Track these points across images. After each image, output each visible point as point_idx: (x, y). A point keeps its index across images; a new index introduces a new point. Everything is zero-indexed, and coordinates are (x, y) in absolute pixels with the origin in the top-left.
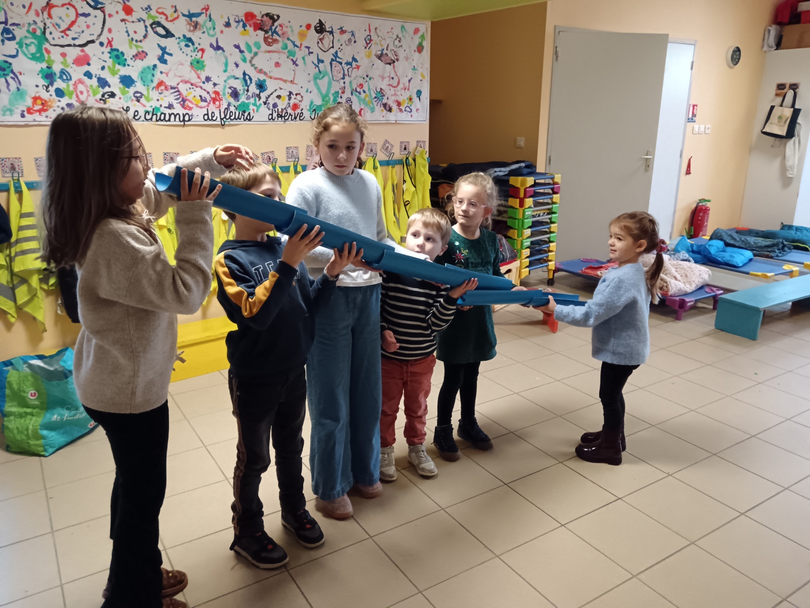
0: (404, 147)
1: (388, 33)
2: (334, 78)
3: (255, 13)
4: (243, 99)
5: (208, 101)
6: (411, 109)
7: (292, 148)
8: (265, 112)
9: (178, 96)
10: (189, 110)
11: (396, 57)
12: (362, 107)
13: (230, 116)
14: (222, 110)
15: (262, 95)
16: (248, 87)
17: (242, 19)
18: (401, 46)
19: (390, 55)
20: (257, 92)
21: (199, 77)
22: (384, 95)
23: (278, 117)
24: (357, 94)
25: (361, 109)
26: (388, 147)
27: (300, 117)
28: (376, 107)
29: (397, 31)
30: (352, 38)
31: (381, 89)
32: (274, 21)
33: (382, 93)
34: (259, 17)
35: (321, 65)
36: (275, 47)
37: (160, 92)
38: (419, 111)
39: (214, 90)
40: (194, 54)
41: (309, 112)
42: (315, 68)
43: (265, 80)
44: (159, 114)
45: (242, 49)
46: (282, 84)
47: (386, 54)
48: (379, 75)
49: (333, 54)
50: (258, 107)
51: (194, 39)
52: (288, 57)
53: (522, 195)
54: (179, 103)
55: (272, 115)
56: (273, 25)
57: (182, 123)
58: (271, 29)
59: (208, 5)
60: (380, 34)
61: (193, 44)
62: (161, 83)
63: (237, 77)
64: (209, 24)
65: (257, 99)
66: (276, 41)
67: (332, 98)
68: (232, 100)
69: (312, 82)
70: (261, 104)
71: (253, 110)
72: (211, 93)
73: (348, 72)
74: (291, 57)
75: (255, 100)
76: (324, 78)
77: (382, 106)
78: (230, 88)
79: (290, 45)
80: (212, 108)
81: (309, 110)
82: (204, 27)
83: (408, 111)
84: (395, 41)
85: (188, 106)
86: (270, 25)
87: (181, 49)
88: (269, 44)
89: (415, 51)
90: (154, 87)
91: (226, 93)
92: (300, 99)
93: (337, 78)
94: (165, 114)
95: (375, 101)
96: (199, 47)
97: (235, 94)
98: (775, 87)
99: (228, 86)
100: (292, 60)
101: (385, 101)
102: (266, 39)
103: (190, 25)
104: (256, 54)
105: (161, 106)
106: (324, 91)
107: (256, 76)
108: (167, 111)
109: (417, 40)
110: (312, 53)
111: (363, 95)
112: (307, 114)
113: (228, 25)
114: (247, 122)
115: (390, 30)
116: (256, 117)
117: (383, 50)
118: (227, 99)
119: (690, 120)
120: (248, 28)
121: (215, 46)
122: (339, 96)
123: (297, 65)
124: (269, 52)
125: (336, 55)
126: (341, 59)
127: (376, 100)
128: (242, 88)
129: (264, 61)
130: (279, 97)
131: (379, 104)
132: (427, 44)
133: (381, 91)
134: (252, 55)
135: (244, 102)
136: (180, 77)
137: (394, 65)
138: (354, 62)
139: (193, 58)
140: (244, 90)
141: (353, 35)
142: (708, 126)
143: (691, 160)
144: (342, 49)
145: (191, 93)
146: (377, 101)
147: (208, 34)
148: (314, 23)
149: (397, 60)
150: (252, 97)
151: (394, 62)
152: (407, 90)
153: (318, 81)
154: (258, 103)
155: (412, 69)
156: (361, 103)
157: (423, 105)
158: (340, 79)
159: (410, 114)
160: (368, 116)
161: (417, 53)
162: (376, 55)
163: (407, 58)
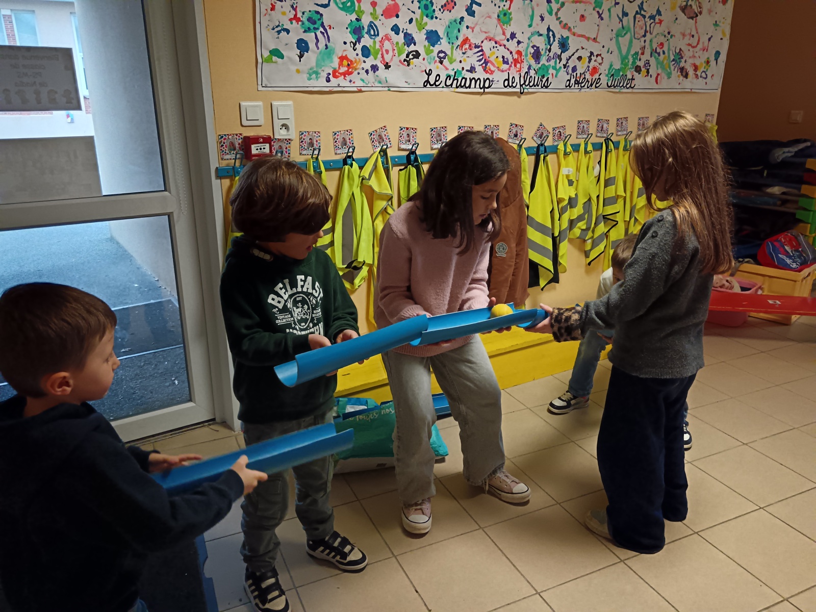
2: (636, 36)
4: (543, 60)
5: (510, 63)
6: (706, 75)
7: (584, 122)
8: (563, 76)
9: (481, 57)
10: (490, 74)
11: (699, 10)
12: (660, 71)
13: (530, 82)
14: (523, 75)
15: (563, 55)
16: (551, 46)
19: (694, 7)
20: (559, 52)
21: (504, 34)
22: (682, 58)
23: (575, 84)
24: (657, 55)
25: (658, 74)
27: (596, 84)
28: (673, 72)
31: (680, 49)
33: (681, 55)
35: (625, 19)
37: (464, 51)
38: (713, 78)
39: (517, 49)
40: (502, 5)
41: (607, 78)
42: (619, 23)
44: (460, 79)
46: (584, 43)
47: (691, 5)
48: (681, 33)
49: (639, 6)
50: (558, 71)
52: (594, 9)
54: (481, 65)
55: (569, 80)
57: (482, 90)
62: (466, 40)
63: (541, 33)
65: (558, 61)
67: (631, 60)
68: (532, 62)
69: (614, 40)
70: (560, 67)
71: (552, 74)
72: (514, 53)
73: (650, 27)
74: (597, 9)
75: (556, 62)
76: (627, 35)
77: (679, 71)
78: (533, 47)
80: (514, 72)
81: (607, 75)
83: (704, 78)
85: (490, 70)
89: (719, 2)
90: (458, 45)
91: (529, 53)
92: (601, 61)
93: (638, 35)
94: (466, 79)
95: (673, 65)
97: (537, 55)
99: (531, 45)
100: (598, 12)
101: (682, 64)
104: (563, 5)
105: (463, 69)
106: (624, 51)
107: (560, 32)
108: (469, 76)
110: (618, 3)
111: (662, 57)
112: (604, 80)
114: (544, 90)
116: (554, 83)
118: (528, 61)
122: (638, 58)
123: (602, 19)
124: (577, 2)
125: (641, 7)
126: (645, 11)
127: (674, 62)
128: (544, 47)
129: (571, 12)
130: (579, 58)
131: (676, 69)
133: (679, 52)
134: (559, 5)
135: (544, 64)
136: (486, 33)
137: (696, 20)
138: (657, 15)
139: (501, 9)
140: (546, 49)
145: (494, 53)
146: (674, 64)
149: (701, 13)
150: (553, 58)
151: (697, 16)
152: (705, 50)
153: (620, 38)
154: (558, 66)
155: (714, 24)
156: (659, 66)
157: (718, 70)
158: (641, 37)
159: (705, 81)
160: (665, 83)
161: (721, 4)
162: (680, 7)
163: (710, 11)
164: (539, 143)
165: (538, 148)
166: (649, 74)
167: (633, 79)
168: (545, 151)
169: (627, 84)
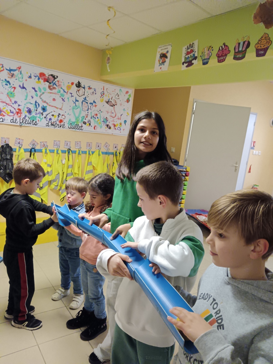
0: (115, 146)
2: (83, 110)
3: (45, 73)
4: (33, 114)
5: (14, 113)
6: (120, 129)
7: (57, 141)
8: (44, 122)
10: (3, 116)
11: (115, 103)
13: (25, 122)
14: (21, 118)
15: (44, 113)
16: (37, 109)
17: (38, 76)
18: (119, 98)
20: (42, 111)
21: (11, 101)
22: (107, 121)
23: (51, 125)
24: (94, 118)
25: (95, 126)
26: (107, 146)
27: (63, 126)
28: (103, 126)
29: (118, 91)
30: (95, 92)
31: (106, 118)
32: (55, 78)
34: (47, 76)
35: (77, 102)
36: (54, 91)
38: (124, 130)
39: (18, 108)
40: (10, 89)
41: (68, 125)
42: (74, 104)
43: (46, 106)
45: (36, 90)
46: (55, 109)
47: (111, 101)
48: (106, 111)
49: (84, 98)
50: (41, 119)
51: (10, 82)
52: (60, 97)
55: (48, 124)
56: (54, 80)
58: (53, 82)
59: (20, 67)
60: (108, 91)
61: (10, 84)
63: (32, 103)
64: (20, 76)
65: (41, 115)
66: (54, 88)
67: (81, 119)
68: (27, 114)
69: (71, 110)
70: (43, 118)
71: (38, 120)
72: (16, 109)
73: (91, 107)
76: (78, 109)
78: (27, 108)
79: (62, 91)
80: (16, 116)
82: (17, 77)
84: (116, 96)
85: (3, 114)
86: (52, 80)
87: (3, 86)
88: (51, 89)
91: (25, 110)
92: (64, 118)
96: (13, 86)
97: (29, 111)
100: (62, 98)
101: (108, 123)
102: (49, 87)
103: (9, 74)
104: (43, 93)
106: (77, 115)
107: (42, 104)
109: (127, 96)
110: (73, 96)
111: (97, 119)
112: (67, 125)
113: (30, 77)
114: (34, 126)
115: (114, 90)
116: (40, 124)
117: (109, 99)
118: (24, 113)
119: (252, 148)
120: (41, 80)
121: (22, 87)
122: (85, 118)
123: (64, 101)
124: (51, 93)
126: (87, 101)
128: (34, 109)
129: (47, 97)
130: (53, 115)
131: (105, 125)
132: (131, 99)
134: (41, 93)
135: (34, 116)
136: (1, 99)
137: (114, 107)
138: (94, 103)
139: (9, 91)
141: (95, 90)
142: (260, 152)
143: (251, 166)
144: (88, 96)
145: (5, 108)
146: (104, 123)
147: (19, 80)
148: (76, 82)
149: (116, 105)
150: (39, 114)
151: (114, 105)
152: (119, 119)
153: (74, 110)
154: (41, 117)
155: (123, 110)
156: (96, 123)
157: (126, 128)
158: (86, 110)
159: (120, 131)
160: (98, 130)
161: (126, 103)
162: (105, 101)
163: (121, 105)
164: (32, 147)
165: (31, 149)
166: (91, 126)
167: (82, 126)
168: (35, 151)
169: (79, 128)
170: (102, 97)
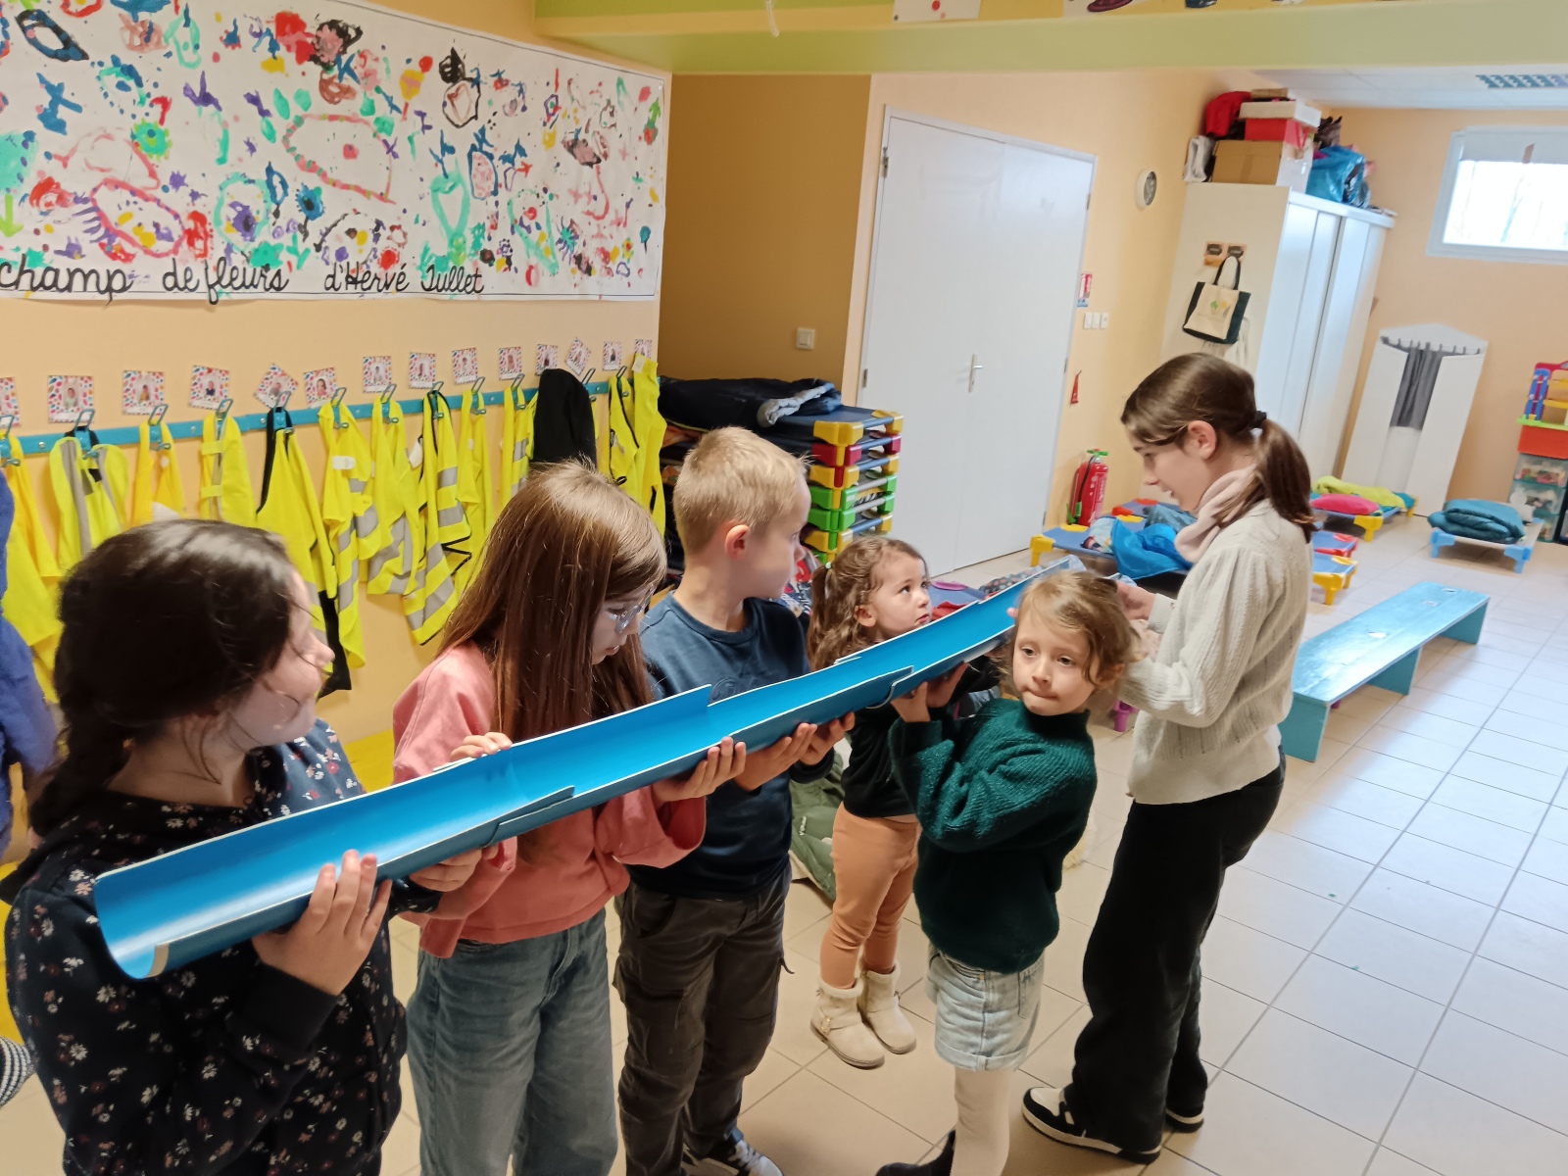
0: (610, 354)
1: (591, 93)
2: (476, 194)
3: (303, 17)
4: (263, 234)
5: (176, 238)
6: (628, 270)
7: (378, 359)
8: (317, 267)
9: (96, 223)
10: (124, 261)
11: (603, 150)
12: (533, 261)
13: (232, 279)
14: (212, 263)
15: (311, 224)
16: (278, 204)
17: (268, 30)
18: (614, 125)
19: (591, 143)
20: (301, 218)
21: (152, 174)
22: (577, 237)
23: (348, 283)
24: (524, 231)
25: (531, 267)
26: (580, 354)
27: (399, 283)
28: (560, 263)
29: (610, 91)
30: (520, 99)
31: (572, 222)
32: (348, 41)
33: (573, 231)
34: (312, 28)
35: (448, 158)
36: (344, 107)
37: (44, 209)
38: (643, 274)
39: (192, 209)
40: (140, 111)
41: (420, 273)
42: (436, 165)
43: (318, 190)
44: (39, 271)
45: (265, 107)
46: (359, 201)
47: (584, 141)
48: (570, 191)
49: (476, 135)
50: (302, 258)
51: (141, 73)
52: (375, 135)
53: (840, 462)
54: (97, 241)
55: (333, 276)
56: (344, 52)
57: (106, 297)
58: (338, 61)
60: (576, 93)
61: (139, 84)
62: (46, 186)
63: (252, 178)
64: (184, 35)
65: (300, 236)
66: (347, 92)
67: (470, 240)
68: (236, 237)
69: (428, 199)
70: (307, 250)
71: (289, 264)
72: (184, 218)
74: (383, 136)
75: (294, 238)
76: (455, 191)
77: (573, 261)
78: (233, 205)
79: (382, 107)
80: (186, 255)
81: (420, 268)
82: (171, 40)
83: (623, 274)
84: (604, 113)
85: (122, 251)
86: (336, 51)
87: (106, 95)
88: (331, 99)
89: (640, 138)
90: (26, 195)
91: (223, 219)
92: (401, 240)
93: (481, 191)
94: (57, 272)
95: (560, 250)
96: (156, 94)
97: (245, 223)
98: (1204, 248)
99: (228, 201)
100: (385, 143)
101: (578, 249)
102: (324, 85)
103: (133, 30)
104: (299, 121)
105: (46, 248)
106: (453, 221)
107: (299, 180)
108: (64, 264)
109: (645, 114)
110: (429, 127)
111: (535, 233)
112: (414, 277)
113: (232, 40)
114: (273, 295)
115: (595, 87)
116: (296, 282)
117: (579, 131)
118: (223, 234)
119: (1081, 303)
120: (282, 52)
121: (198, 95)
122: (486, 235)
123: (395, 156)
124: (333, 118)
125: (481, 137)
126: (492, 146)
127: (561, 245)
128: (262, 207)
129: (321, 141)
130: (351, 232)
131: (567, 257)
132: (663, 125)
133: (571, 226)
134: (291, 121)
135: (266, 243)
136: (102, 170)
137: (598, 168)
138: (518, 156)
139: (138, 121)
140: (268, 211)
141: (521, 91)
142: (1105, 315)
143: (1079, 377)
144: (494, 124)
145: (130, 216)
146: (563, 248)
147: (181, 59)
148: (440, 56)
149: (606, 156)
150: (288, 230)
151: (599, 161)
152: (622, 225)
153: (441, 196)
154: (301, 247)
155: (633, 178)
156: (532, 252)
157: (650, 261)
158: (488, 195)
159: (626, 280)
160: (545, 284)
161: (644, 143)
162: (563, 142)
163: (624, 154)
164: (273, 405)
165: (270, 417)
166: (512, 267)
167: (477, 276)
168: (289, 424)
169: (467, 285)
170: (549, 124)
